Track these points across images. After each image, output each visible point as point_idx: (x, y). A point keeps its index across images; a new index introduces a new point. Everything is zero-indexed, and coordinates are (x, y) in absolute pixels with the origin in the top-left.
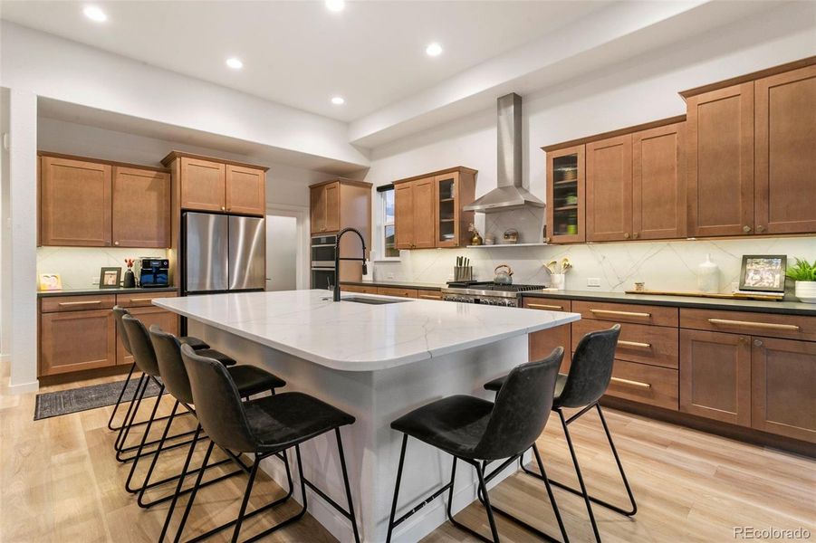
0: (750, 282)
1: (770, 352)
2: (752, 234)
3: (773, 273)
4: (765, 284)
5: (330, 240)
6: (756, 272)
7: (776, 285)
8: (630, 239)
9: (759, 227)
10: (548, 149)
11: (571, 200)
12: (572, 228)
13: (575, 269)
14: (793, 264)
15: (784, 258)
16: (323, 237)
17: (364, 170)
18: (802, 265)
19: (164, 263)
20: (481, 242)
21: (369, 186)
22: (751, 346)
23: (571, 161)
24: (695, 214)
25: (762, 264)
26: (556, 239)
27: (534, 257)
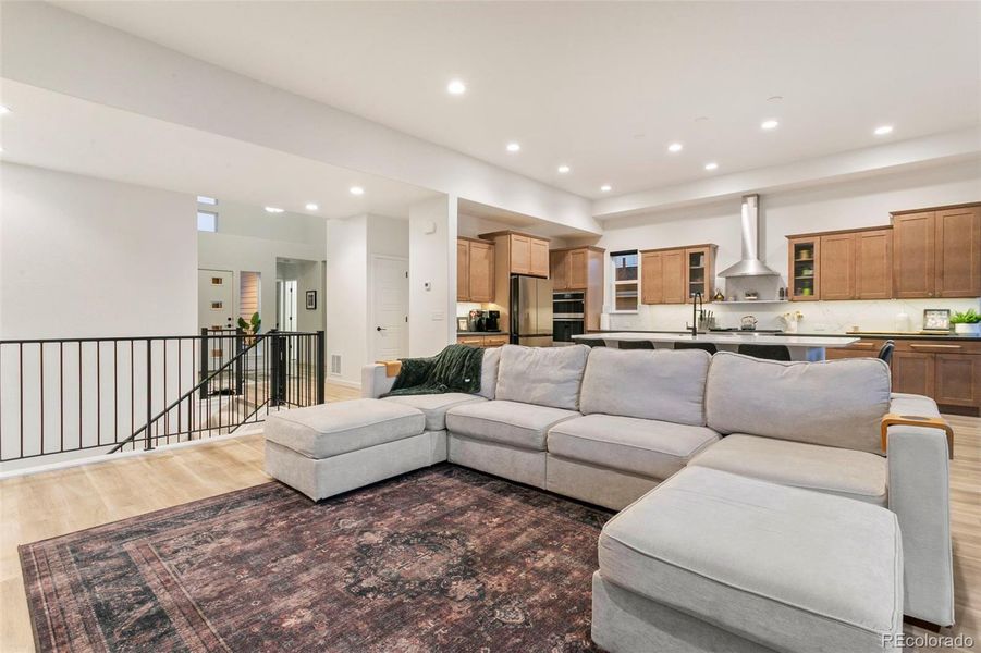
0: (929, 325)
1: (945, 361)
2: (933, 297)
3: (943, 319)
4: (939, 326)
5: (575, 296)
6: (933, 319)
7: (945, 326)
8: (853, 299)
9: (937, 293)
10: (789, 237)
11: (807, 273)
12: (807, 291)
13: (805, 319)
14: (953, 314)
15: (948, 311)
16: (567, 294)
17: (597, 238)
18: (960, 315)
19: (494, 315)
20: (723, 299)
21: (603, 251)
22: (935, 359)
23: (809, 248)
24: (898, 284)
25: (936, 315)
26: (796, 298)
27: (770, 311)
